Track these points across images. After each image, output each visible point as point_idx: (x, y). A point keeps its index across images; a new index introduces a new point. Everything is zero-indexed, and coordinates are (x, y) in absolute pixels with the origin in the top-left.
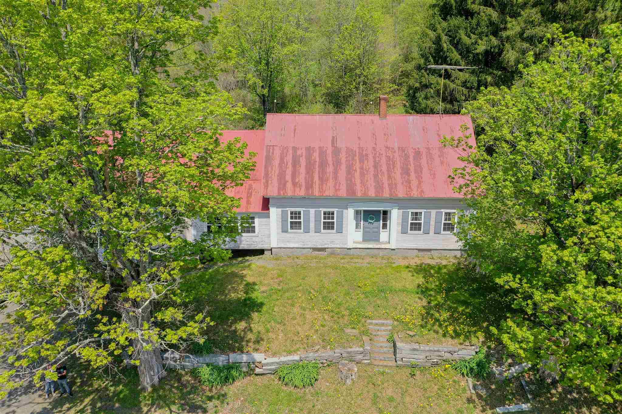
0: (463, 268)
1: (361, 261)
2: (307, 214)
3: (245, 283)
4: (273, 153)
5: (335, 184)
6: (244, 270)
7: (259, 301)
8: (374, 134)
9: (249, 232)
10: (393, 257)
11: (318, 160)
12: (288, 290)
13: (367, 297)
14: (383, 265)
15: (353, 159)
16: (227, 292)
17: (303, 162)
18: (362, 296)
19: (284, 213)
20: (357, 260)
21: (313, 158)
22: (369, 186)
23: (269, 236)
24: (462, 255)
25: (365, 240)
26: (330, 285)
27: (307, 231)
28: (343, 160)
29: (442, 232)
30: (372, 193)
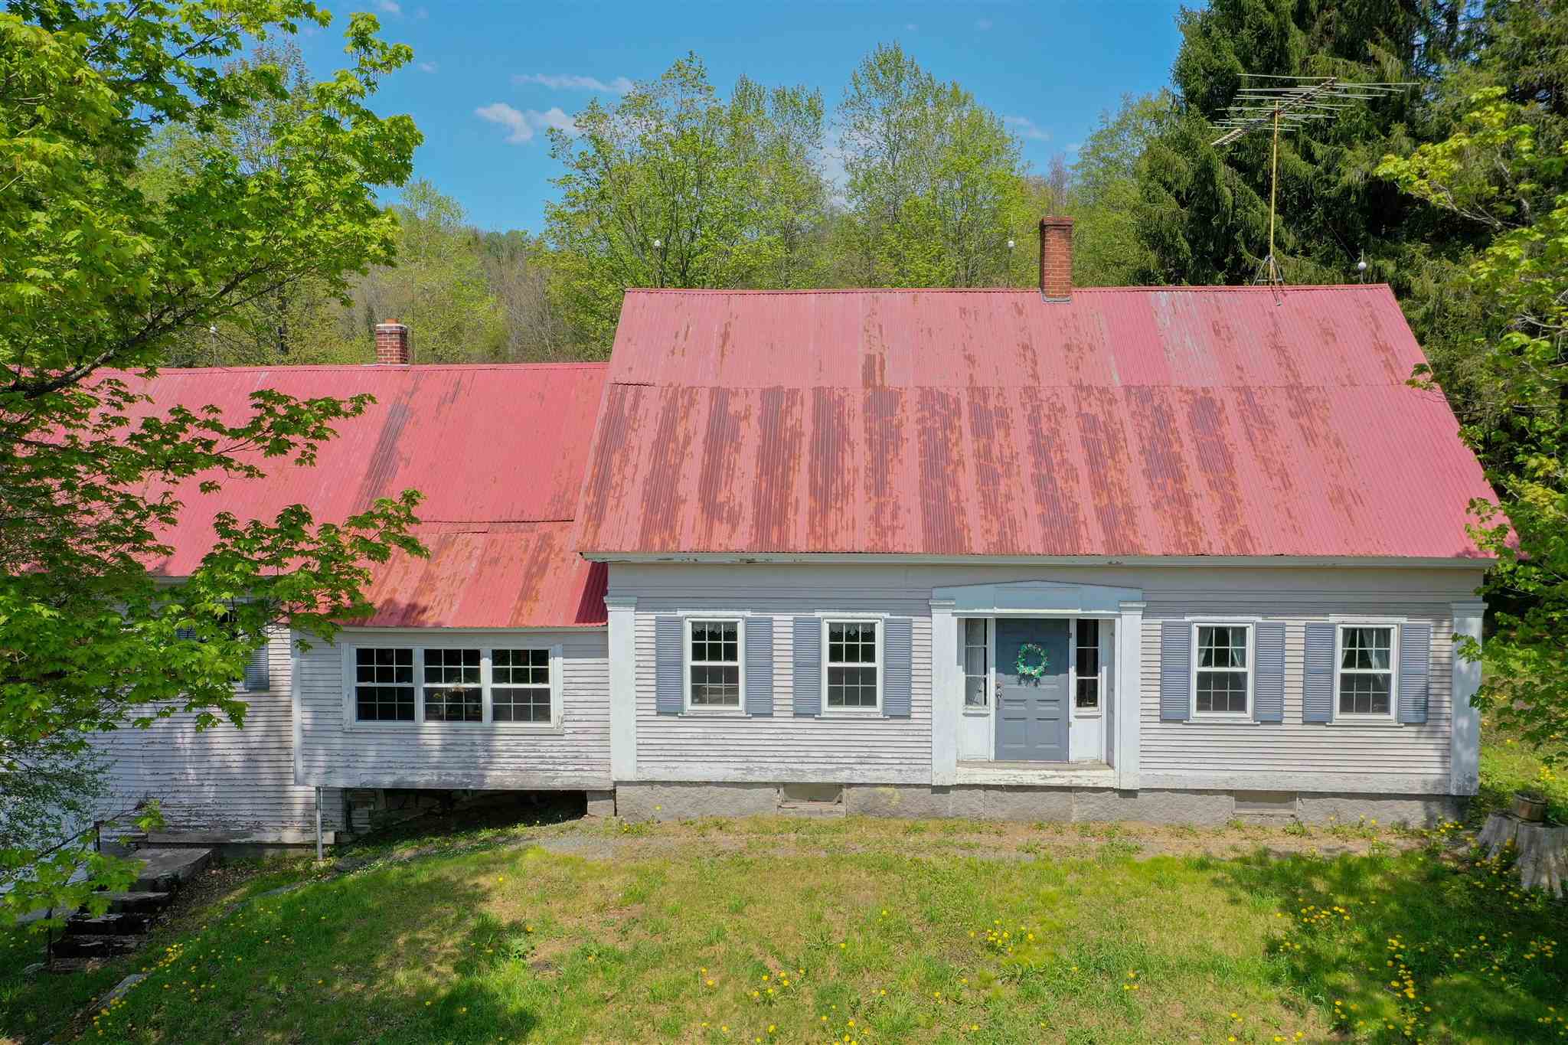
0: (1456, 872)
1: (992, 840)
2: (762, 634)
3: (473, 923)
4: (635, 406)
5: (879, 509)
6: (488, 871)
7: (513, 1008)
8: (1025, 347)
9: (526, 718)
10: (1133, 827)
11: (808, 428)
12: (657, 961)
13: (1032, 996)
14: (1090, 858)
15: (948, 426)
16: (381, 964)
17: (751, 435)
18: (1010, 992)
19: (667, 631)
20: (973, 838)
21: (789, 423)
22: (1019, 516)
23: (605, 733)
24: (1431, 818)
25: (1005, 753)
26: (857, 937)
27: (761, 710)
28: (910, 430)
29: (1337, 715)
30: (1031, 540)
